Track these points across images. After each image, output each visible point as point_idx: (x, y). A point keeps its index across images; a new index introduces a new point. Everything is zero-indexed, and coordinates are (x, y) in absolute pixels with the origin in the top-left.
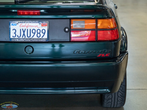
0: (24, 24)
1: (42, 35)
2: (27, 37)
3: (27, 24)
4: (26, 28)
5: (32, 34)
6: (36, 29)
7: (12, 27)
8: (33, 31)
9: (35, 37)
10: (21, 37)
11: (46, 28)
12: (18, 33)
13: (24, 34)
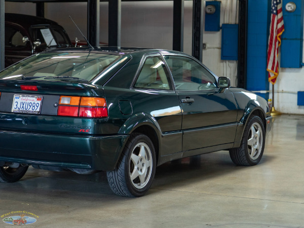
0: (24, 98)
1: (36, 107)
2: (24, 109)
3: (27, 98)
4: (25, 101)
5: (29, 107)
6: (32, 102)
7: (15, 100)
8: (30, 105)
9: (31, 110)
10: (20, 109)
11: (40, 102)
12: (19, 106)
13: (23, 107)
